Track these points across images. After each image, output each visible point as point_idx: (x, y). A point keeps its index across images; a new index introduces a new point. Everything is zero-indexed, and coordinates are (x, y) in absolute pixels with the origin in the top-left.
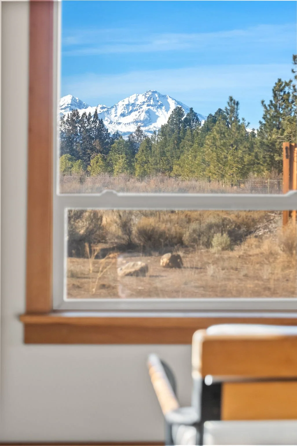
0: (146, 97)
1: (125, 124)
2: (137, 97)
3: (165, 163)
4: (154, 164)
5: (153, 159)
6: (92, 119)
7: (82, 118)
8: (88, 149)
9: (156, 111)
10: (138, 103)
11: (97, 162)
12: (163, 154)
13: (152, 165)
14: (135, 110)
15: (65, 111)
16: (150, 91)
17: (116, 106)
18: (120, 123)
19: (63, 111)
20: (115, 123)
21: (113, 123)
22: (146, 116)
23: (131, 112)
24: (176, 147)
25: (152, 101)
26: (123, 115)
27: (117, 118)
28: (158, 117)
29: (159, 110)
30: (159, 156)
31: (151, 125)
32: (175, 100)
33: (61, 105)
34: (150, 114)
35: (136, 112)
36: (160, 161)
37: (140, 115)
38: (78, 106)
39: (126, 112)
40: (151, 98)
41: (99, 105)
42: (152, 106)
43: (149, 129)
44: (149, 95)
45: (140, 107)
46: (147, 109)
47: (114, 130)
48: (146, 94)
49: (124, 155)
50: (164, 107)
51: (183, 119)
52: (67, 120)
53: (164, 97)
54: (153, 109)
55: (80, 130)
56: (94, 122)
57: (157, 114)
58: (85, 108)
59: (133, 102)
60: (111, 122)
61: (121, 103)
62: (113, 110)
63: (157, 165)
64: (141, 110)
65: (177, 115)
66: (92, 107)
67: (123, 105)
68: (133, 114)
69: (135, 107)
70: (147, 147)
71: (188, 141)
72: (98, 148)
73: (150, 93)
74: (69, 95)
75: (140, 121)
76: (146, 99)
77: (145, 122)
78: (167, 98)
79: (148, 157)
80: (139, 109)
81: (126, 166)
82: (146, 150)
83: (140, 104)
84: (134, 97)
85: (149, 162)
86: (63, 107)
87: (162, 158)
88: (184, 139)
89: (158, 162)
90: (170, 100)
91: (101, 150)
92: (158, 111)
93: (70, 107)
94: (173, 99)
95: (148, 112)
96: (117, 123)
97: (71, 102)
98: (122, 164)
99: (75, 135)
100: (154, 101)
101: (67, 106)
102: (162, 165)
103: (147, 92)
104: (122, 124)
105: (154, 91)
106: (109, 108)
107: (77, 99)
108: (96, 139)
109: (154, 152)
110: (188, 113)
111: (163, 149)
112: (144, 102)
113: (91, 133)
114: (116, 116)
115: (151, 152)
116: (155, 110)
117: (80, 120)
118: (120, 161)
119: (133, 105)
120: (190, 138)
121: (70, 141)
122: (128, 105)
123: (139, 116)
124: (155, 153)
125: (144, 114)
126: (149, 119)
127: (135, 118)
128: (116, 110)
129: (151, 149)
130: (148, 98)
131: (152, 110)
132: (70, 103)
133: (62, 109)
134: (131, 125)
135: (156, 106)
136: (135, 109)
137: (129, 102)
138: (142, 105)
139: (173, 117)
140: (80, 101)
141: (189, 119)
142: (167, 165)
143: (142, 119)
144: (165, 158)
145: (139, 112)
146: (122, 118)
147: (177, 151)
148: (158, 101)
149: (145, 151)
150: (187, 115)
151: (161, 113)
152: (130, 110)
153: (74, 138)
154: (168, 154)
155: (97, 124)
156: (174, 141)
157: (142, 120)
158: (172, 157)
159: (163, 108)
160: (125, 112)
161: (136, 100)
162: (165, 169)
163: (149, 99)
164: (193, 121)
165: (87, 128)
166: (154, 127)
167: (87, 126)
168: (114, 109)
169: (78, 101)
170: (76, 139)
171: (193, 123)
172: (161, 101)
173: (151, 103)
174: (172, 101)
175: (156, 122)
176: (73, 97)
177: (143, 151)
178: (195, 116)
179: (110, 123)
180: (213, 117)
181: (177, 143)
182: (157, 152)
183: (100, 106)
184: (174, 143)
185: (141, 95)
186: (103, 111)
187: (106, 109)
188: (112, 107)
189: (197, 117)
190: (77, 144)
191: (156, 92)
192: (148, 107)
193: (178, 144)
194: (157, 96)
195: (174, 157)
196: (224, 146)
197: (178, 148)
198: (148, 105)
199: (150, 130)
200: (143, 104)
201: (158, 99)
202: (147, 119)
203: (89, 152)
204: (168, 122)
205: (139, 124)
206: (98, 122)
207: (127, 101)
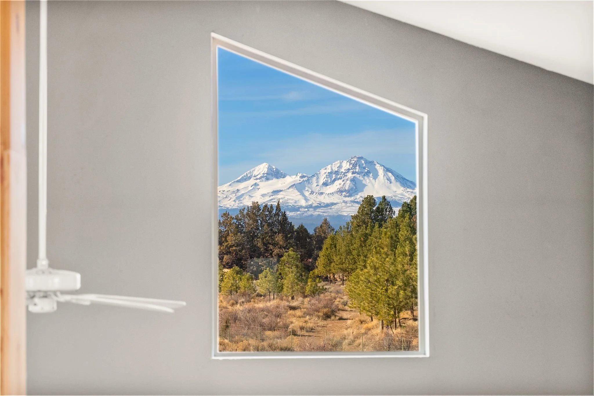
0: (350, 164)
1: (328, 194)
2: (341, 163)
3: (351, 262)
4: (340, 264)
5: (338, 257)
6: (274, 212)
7: (263, 210)
8: (270, 244)
9: (362, 179)
10: (343, 170)
11: (266, 277)
12: (349, 253)
13: (337, 265)
14: (339, 179)
15: (260, 181)
16: (355, 157)
17: (317, 174)
18: (322, 193)
19: (258, 180)
20: (316, 193)
21: (315, 194)
22: (352, 185)
23: (335, 180)
24: (363, 245)
25: (357, 167)
26: (325, 184)
27: (318, 188)
28: (365, 185)
29: (366, 178)
30: (344, 255)
31: (357, 194)
32: (384, 166)
33: (256, 174)
34: (355, 183)
35: (340, 181)
36: (345, 260)
37: (344, 184)
38: (275, 175)
39: (329, 181)
40: (356, 164)
41: (298, 174)
42: (358, 173)
43: (355, 199)
44: (354, 162)
45: (345, 174)
46: (352, 177)
47: (315, 201)
48: (351, 160)
49: (294, 268)
50: (372, 174)
51: (374, 208)
52: (247, 214)
53: (371, 163)
54: (359, 177)
55: (261, 223)
56: (277, 214)
57: (364, 182)
58: (283, 177)
59: (336, 170)
60: (312, 193)
61: (323, 171)
62: (314, 179)
63: (342, 264)
64: (345, 178)
65: (367, 204)
66: (290, 176)
67: (325, 173)
68: (337, 183)
69: (339, 175)
70: (331, 245)
71: (376, 239)
72: (281, 243)
73: (356, 159)
74: (265, 164)
75: (345, 191)
76: (351, 166)
77: (351, 192)
78: (375, 164)
79: (333, 256)
80: (344, 177)
81: (296, 281)
82: (330, 248)
83: (344, 171)
84: (337, 164)
85: (334, 261)
86: (258, 177)
87: (348, 257)
88: (370, 235)
89: (344, 261)
90: (378, 167)
91: (285, 245)
92: (364, 179)
93: (265, 176)
94: (381, 165)
95: (353, 180)
96: (319, 193)
97: (266, 171)
98: (292, 279)
99: (255, 229)
100: (359, 167)
101: (262, 175)
102: (348, 265)
103: (352, 158)
104: (324, 195)
105: (360, 156)
106: (309, 177)
107: (274, 167)
108: (278, 234)
109: (339, 251)
110: (381, 202)
111: (348, 246)
112: (349, 169)
113: (274, 228)
114: (317, 185)
115: (336, 250)
116: (361, 178)
117: (261, 213)
118: (290, 276)
119: (337, 173)
120: (378, 235)
121: (251, 236)
122: (331, 173)
123: (343, 185)
124: (341, 251)
125: (348, 182)
126: (355, 188)
127: (339, 187)
128: (318, 178)
129: (335, 247)
130: (353, 165)
131: (358, 177)
132: (265, 172)
133: (257, 179)
134: (335, 195)
135: (363, 173)
136: (339, 177)
137: (332, 169)
138: (346, 173)
139: (364, 207)
140: (277, 169)
141: (382, 208)
142: (353, 264)
143: (347, 188)
144: (351, 257)
145: (343, 181)
146: (324, 187)
147: (364, 249)
148: (364, 168)
149: (329, 250)
150: (379, 204)
151: (368, 181)
152: (333, 179)
153: (254, 233)
154: (355, 253)
155: (280, 217)
156: (360, 238)
157: (347, 189)
158: (359, 255)
159: (371, 175)
160: (328, 181)
161: (340, 167)
162: (351, 269)
163: (354, 166)
164: (386, 210)
165: (268, 221)
166: (361, 197)
167: (269, 220)
168: (315, 177)
169: (275, 170)
170: (257, 234)
171: (386, 212)
172: (368, 168)
173: (357, 170)
174: (381, 167)
175: (363, 191)
176: (269, 166)
177: (327, 249)
178: (388, 205)
179: (310, 194)
180: (408, 205)
181: (364, 240)
182: (343, 250)
183: (300, 175)
184: (361, 241)
185: (345, 162)
186: (303, 180)
187: (306, 179)
188: (313, 176)
189: (390, 206)
190: (258, 240)
191: (361, 158)
192: (354, 175)
193: (365, 241)
194: (363, 162)
195: (360, 255)
197: (365, 246)
198: (353, 173)
200: (348, 172)
201: (364, 165)
202: (352, 189)
204: (358, 212)
205: (344, 193)
206: (281, 214)
207: (330, 169)
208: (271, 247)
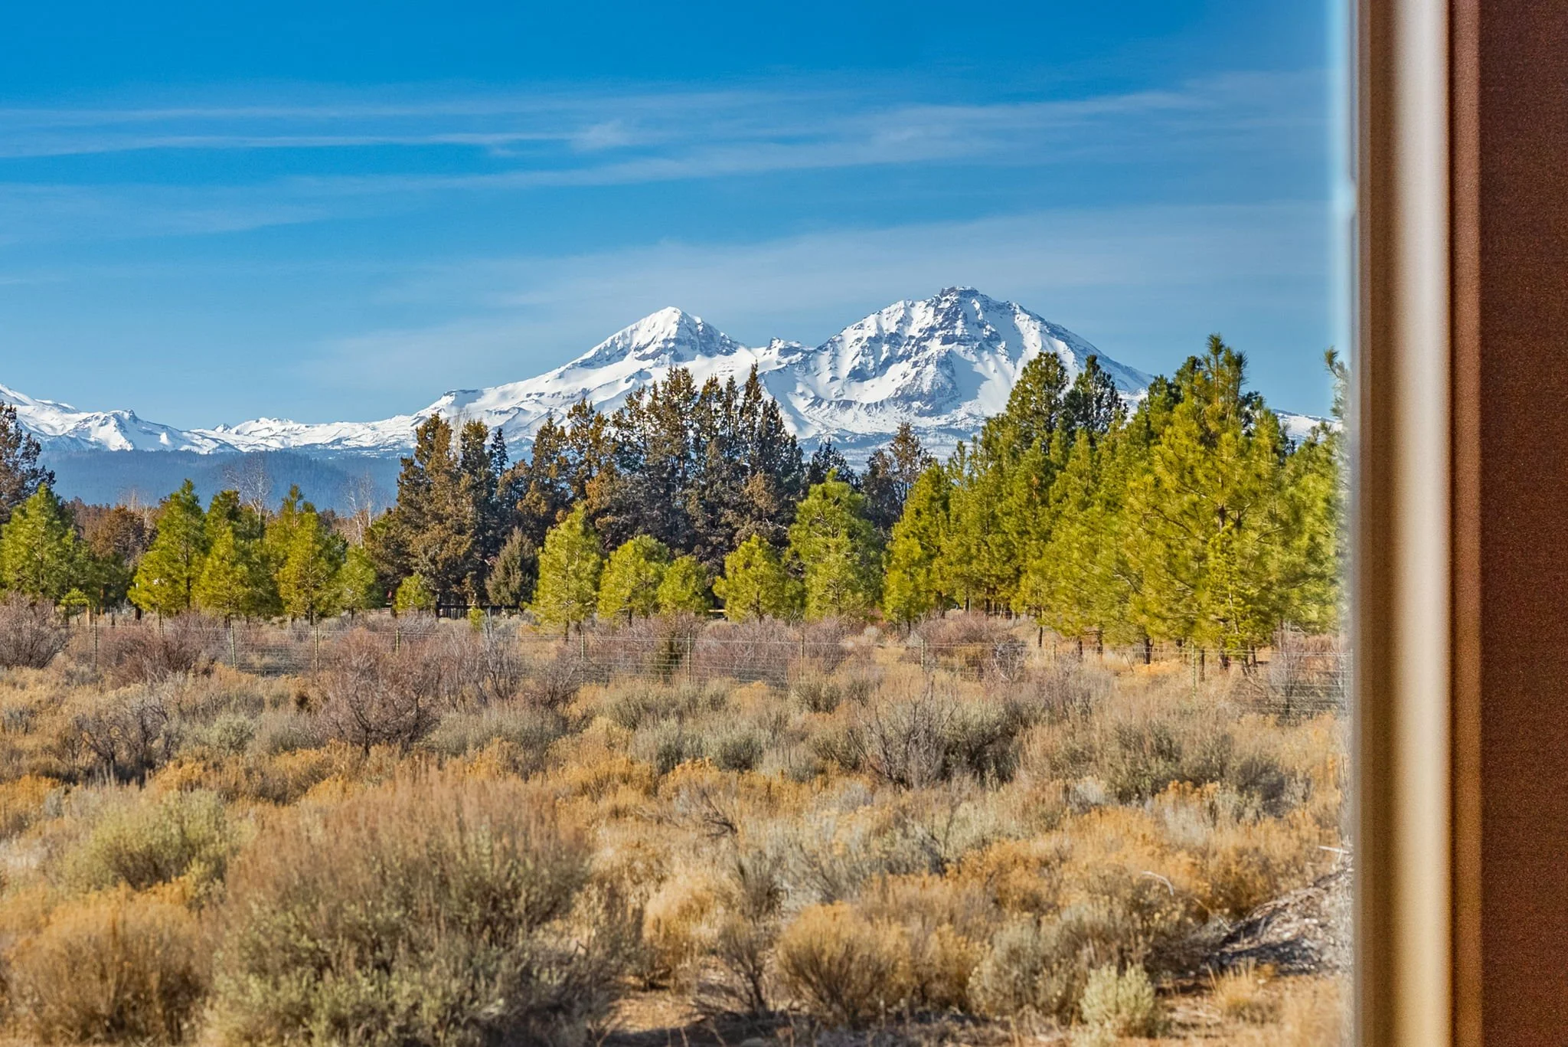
0: (938, 311)
1: (868, 405)
2: (907, 309)
3: (997, 555)
4: (960, 561)
5: (955, 541)
6: (740, 402)
7: (703, 397)
8: (726, 505)
9: (974, 359)
10: (913, 331)
11: (747, 565)
12: (990, 523)
13: (951, 564)
14: (901, 359)
15: (656, 365)
16: (952, 290)
17: (832, 342)
18: (847, 404)
19: (650, 362)
20: (830, 403)
21: (825, 405)
22: (941, 379)
23: (888, 363)
24: (1038, 499)
25: (959, 323)
26: (859, 375)
27: (836, 387)
28: (982, 379)
29: (985, 355)
30: (975, 531)
31: (958, 407)
32: (1041, 319)
33: (642, 344)
34: (953, 371)
35: (905, 366)
36: (979, 550)
37: (918, 374)
38: (701, 344)
39: (871, 365)
40: (956, 313)
41: (775, 342)
42: (961, 341)
43: (951, 423)
44: (948, 304)
45: (920, 345)
46: (943, 354)
47: (827, 428)
48: (939, 301)
49: (842, 538)
50: (1003, 344)
51: (1061, 396)
52: (652, 408)
53: (1004, 310)
54: (965, 352)
55: (697, 440)
56: (749, 410)
57: (979, 368)
58: (728, 353)
59: (893, 330)
60: (817, 401)
61: (850, 334)
62: (825, 358)
63: (969, 563)
64: (922, 356)
65: (1040, 382)
66: (749, 348)
67: (859, 340)
68: (896, 370)
69: (900, 345)
70: (932, 499)
71: (1080, 478)
72: (761, 502)
73: (954, 298)
74: (670, 309)
75: (921, 396)
76: (940, 318)
77: (939, 400)
78: (1014, 313)
79: (937, 534)
80: (917, 353)
81: (851, 576)
82: (929, 509)
83: (918, 335)
84: (896, 310)
85: (942, 554)
86: (649, 350)
87: (988, 538)
88: (1062, 468)
89: (974, 551)
90: (1022, 321)
91: (773, 511)
92: (980, 358)
93: (671, 349)
94: (1034, 317)
95: (946, 362)
96: (838, 403)
97: (675, 330)
98: (836, 570)
99: (678, 458)
100: (965, 323)
101: (661, 345)
102: (986, 565)
103: (942, 295)
104: (855, 408)
105: (968, 288)
106: (808, 353)
107: (698, 320)
108: (754, 473)
109: (957, 519)
110: (1081, 375)
111: (989, 504)
112: (932, 329)
113: (737, 452)
114: (833, 379)
115: (948, 516)
116: (971, 357)
117: (697, 405)
118: (831, 558)
119: (895, 339)
120: (1086, 466)
121: (662, 479)
122: (875, 341)
123: (915, 379)
124: (963, 520)
125: (931, 368)
126: (950, 386)
127: (900, 382)
128: (835, 356)
129: (946, 506)
130: (947, 314)
131: (962, 355)
132: (672, 336)
133: (644, 358)
134: (887, 407)
135: (976, 340)
136: (900, 352)
137: (880, 328)
138: (925, 340)
139: (1026, 391)
140: (710, 327)
141: (1085, 395)
142: (1004, 563)
143: (926, 388)
144: (999, 539)
145: (915, 364)
146: (854, 384)
147: (1040, 513)
148: (982, 326)
149: (925, 515)
150: (1077, 383)
151: (992, 366)
152: (882, 358)
153: (674, 470)
154: (1009, 524)
155: (758, 419)
156: (1028, 478)
157: (925, 390)
158: (1022, 533)
159: (1001, 347)
160: (866, 365)
161: (906, 320)
162: (998, 577)
163: (950, 317)
164: (1098, 401)
165: (721, 433)
166: (970, 415)
167: (723, 428)
168: (827, 353)
169: (700, 328)
170: (685, 473)
171: (1099, 407)
172: (993, 325)
173: (958, 332)
174: (1032, 324)
175: (974, 396)
176: (684, 316)
177: (918, 513)
178: (1105, 385)
179: (812, 404)
180: (1170, 386)
181: (1041, 484)
182: (969, 516)
183: (778, 345)
184: (1030, 486)
185: (921, 305)
186: (790, 363)
187: (799, 356)
188: (820, 348)
189: (1113, 388)
190: (688, 491)
191: (973, 293)
192: (948, 347)
193: (1043, 488)
194: (977, 306)
195: (1028, 533)
196: (1192, 517)
197: (1045, 502)
198: (946, 340)
199: (953, 427)
200: (930, 337)
201: (980, 316)
202: (942, 389)
203: (730, 519)
204: (1009, 408)
205: (916, 404)
206: (760, 410)
207: (874, 327)
208: (730, 515)
